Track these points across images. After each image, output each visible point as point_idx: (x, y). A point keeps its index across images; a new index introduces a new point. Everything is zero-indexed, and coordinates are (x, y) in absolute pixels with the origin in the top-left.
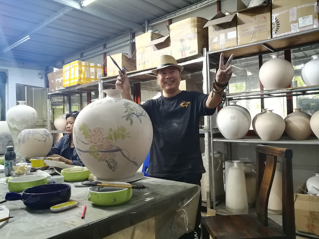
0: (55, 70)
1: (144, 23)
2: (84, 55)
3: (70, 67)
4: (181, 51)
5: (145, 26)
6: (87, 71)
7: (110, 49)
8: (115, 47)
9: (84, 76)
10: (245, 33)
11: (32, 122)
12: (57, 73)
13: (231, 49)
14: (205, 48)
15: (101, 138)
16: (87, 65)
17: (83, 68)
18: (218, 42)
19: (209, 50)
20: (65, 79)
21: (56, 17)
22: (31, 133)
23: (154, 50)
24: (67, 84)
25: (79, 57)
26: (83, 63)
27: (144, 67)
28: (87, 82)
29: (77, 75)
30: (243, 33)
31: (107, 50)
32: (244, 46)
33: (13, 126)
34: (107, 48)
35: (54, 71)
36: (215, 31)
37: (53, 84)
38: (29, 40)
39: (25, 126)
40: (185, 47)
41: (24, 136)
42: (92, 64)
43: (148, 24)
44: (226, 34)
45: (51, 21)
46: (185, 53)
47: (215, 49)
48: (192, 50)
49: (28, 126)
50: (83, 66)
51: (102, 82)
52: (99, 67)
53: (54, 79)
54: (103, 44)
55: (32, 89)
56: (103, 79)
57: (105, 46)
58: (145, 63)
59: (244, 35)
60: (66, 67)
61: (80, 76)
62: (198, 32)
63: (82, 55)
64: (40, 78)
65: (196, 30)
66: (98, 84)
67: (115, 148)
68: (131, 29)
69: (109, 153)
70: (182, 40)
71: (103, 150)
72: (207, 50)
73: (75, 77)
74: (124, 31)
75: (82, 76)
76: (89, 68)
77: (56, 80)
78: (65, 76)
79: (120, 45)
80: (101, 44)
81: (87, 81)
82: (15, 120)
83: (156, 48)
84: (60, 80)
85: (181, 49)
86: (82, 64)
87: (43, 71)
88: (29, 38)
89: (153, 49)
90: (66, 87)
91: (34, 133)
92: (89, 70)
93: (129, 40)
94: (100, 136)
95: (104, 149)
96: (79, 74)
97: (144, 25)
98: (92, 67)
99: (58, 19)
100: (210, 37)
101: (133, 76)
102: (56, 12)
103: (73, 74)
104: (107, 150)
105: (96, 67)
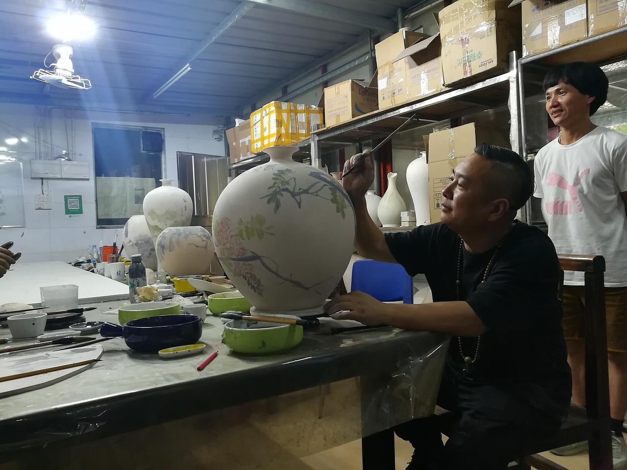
0: (238, 122)
1: (395, 15)
2: (289, 90)
3: (262, 114)
4: (463, 63)
5: (398, 19)
6: (292, 120)
7: (334, 74)
8: (342, 70)
9: (287, 130)
10: (606, 6)
11: (182, 215)
12: (242, 128)
13: (572, 46)
14: (514, 52)
15: (229, 236)
16: (292, 108)
17: (285, 115)
18: (544, 35)
19: (524, 54)
20: (255, 139)
21: (230, 24)
22: (182, 233)
23: (411, 67)
24: (258, 147)
25: (280, 94)
26: (285, 106)
27: (392, 102)
28: (293, 141)
29: (274, 130)
30: (600, 8)
31: (329, 77)
32: (601, 36)
33: (153, 223)
34: (330, 72)
35: (236, 126)
36: (537, 11)
37: (235, 149)
38: (190, 71)
39: (172, 222)
40: (471, 53)
41: (171, 238)
42: (301, 107)
43: (403, 16)
44: (561, 14)
45: (221, 32)
46: (470, 66)
47: (538, 50)
48: (484, 58)
49: (176, 222)
50: (285, 111)
51: (317, 138)
52: (314, 112)
53: (236, 140)
54: (320, 65)
55: (203, 160)
56: (318, 134)
57: (324, 70)
58: (394, 94)
59: (603, 10)
60: (256, 116)
61: (278, 131)
62: (496, 19)
63: (285, 91)
64: (216, 139)
65: (493, 14)
66: (310, 145)
67: (249, 254)
68: (371, 31)
69: (242, 262)
70: (464, 42)
71: (234, 257)
72: (519, 56)
73: (271, 134)
74: (358, 36)
75: (283, 131)
76: (296, 114)
77: (241, 141)
78: (255, 133)
79: (352, 65)
80: (317, 67)
81: (291, 139)
82: (155, 212)
83: (414, 63)
84: (246, 140)
85: (462, 60)
86: (281, 108)
87: (221, 126)
88: (189, 68)
89: (407, 66)
90: (256, 152)
91: (188, 233)
92: (296, 119)
93: (368, 53)
94: (228, 233)
95: (235, 255)
96: (277, 126)
97: (396, 20)
98: (301, 112)
99: (233, 27)
100: (525, 25)
101: (371, 122)
102: (228, 14)
103: (267, 127)
104: (239, 257)
105: (308, 111)
